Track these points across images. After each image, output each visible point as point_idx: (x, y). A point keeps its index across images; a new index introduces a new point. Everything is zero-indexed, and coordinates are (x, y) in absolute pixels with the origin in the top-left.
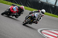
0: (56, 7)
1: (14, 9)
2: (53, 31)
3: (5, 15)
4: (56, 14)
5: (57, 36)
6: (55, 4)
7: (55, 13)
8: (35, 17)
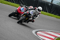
1: (21, 10)
3: (13, 17)
5: (54, 38)
6: (51, 2)
7: (51, 12)
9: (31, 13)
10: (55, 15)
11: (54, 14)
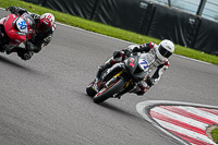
0: (200, 21)
2: (191, 110)
4: (200, 49)
7: (197, 46)
8: (139, 70)
9: (142, 66)
10: (209, 53)
11: (206, 52)
